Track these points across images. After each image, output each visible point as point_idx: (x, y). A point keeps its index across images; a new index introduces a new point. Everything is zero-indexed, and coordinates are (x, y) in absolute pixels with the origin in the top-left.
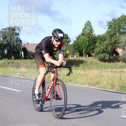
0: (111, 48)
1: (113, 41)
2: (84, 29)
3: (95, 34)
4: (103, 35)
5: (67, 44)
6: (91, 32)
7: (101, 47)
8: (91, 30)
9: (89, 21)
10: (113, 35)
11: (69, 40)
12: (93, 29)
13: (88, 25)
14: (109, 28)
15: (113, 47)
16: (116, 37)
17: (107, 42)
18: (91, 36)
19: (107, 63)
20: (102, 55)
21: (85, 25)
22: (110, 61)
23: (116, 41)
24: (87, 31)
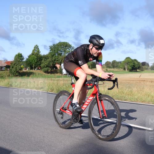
0: (52, 64)
1: (54, 59)
2: (33, 51)
3: (41, 54)
4: (46, 55)
5: (22, 61)
6: (39, 53)
7: (46, 63)
8: (39, 51)
9: (37, 45)
10: (54, 55)
11: (23, 58)
12: (40, 51)
13: (36, 48)
14: (50, 51)
15: (53, 63)
16: (55, 57)
17: (50, 59)
18: (38, 55)
19: (49, 74)
20: (46, 69)
21: (34, 48)
22: (51, 72)
23: (55, 59)
24: (36, 52)
